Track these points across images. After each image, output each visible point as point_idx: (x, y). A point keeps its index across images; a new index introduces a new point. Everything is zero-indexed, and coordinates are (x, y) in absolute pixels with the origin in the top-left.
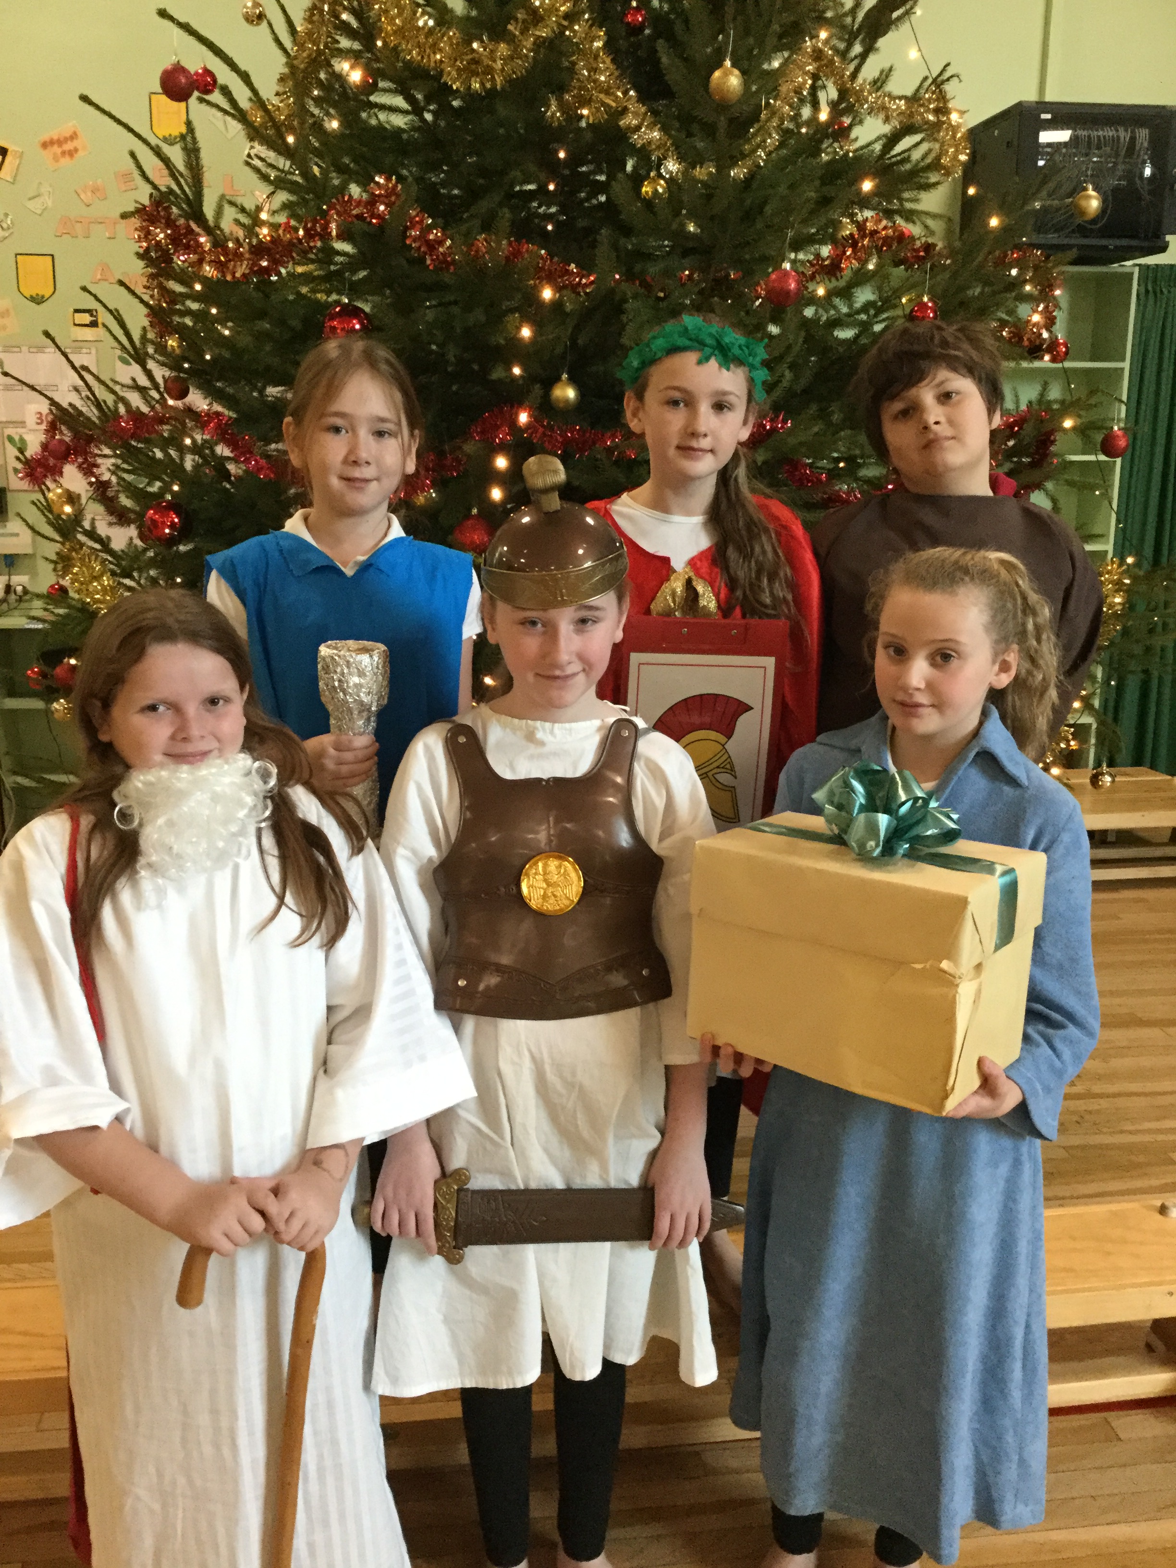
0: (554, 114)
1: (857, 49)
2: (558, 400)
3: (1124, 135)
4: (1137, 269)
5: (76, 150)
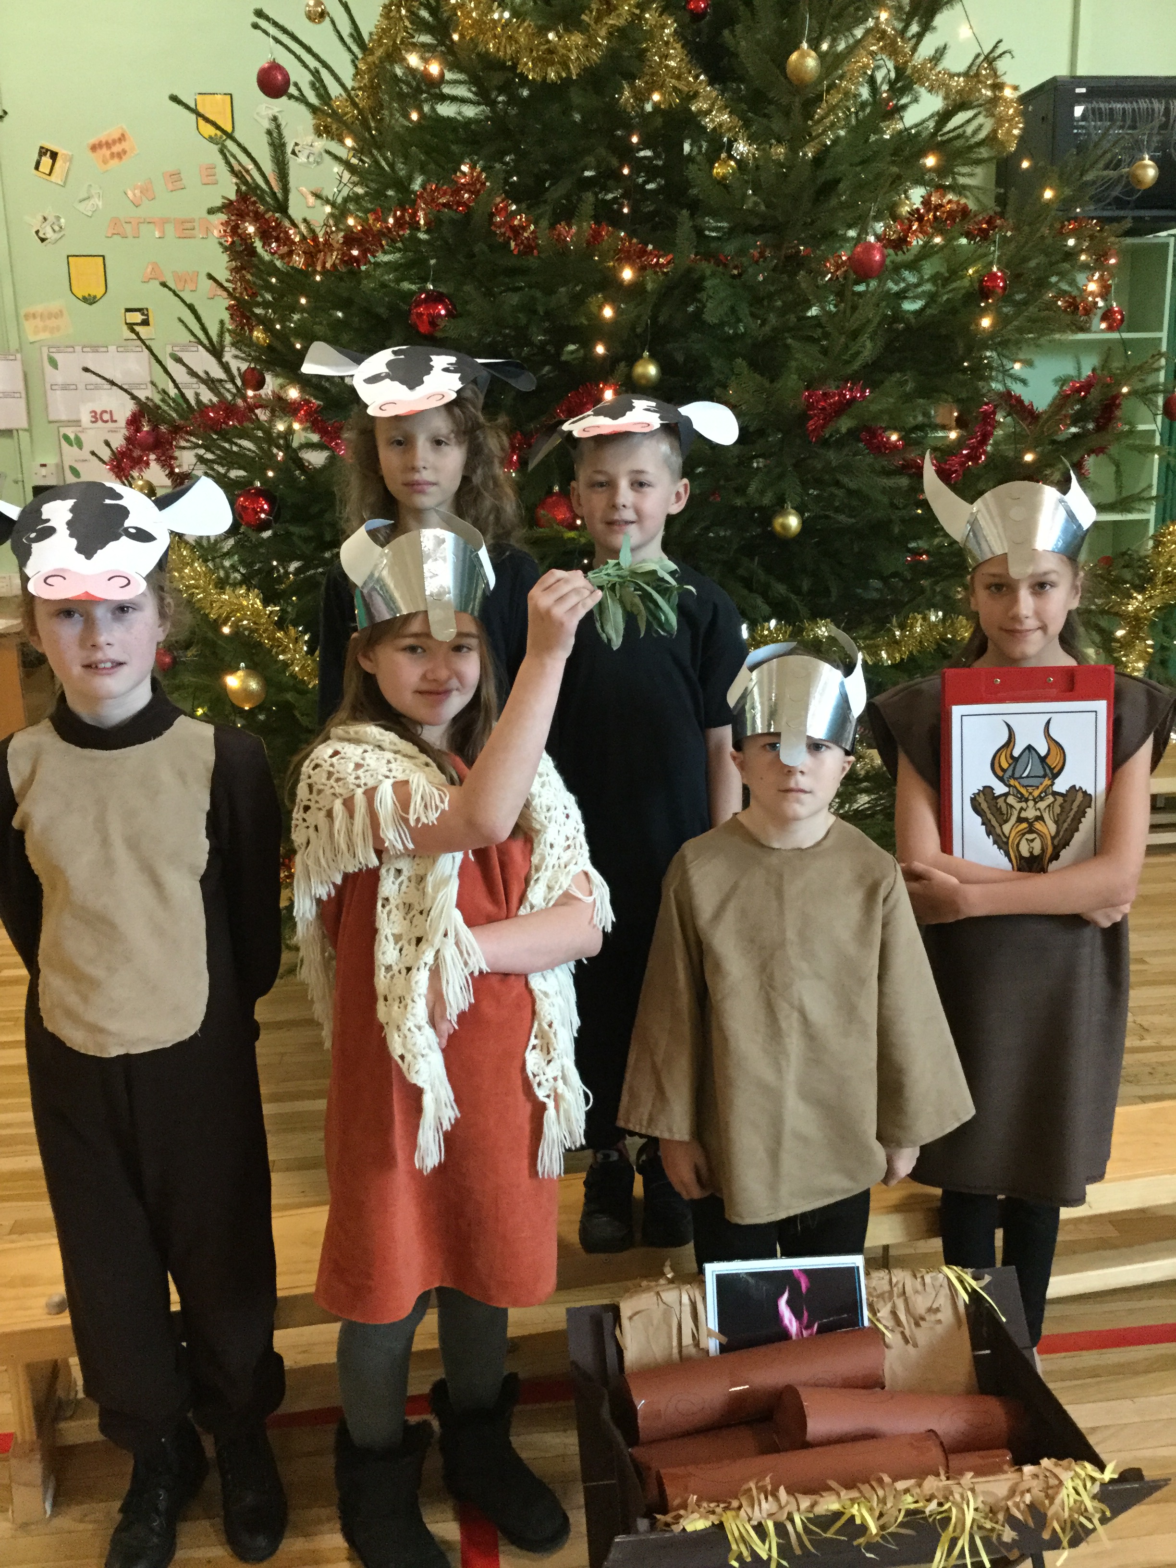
0: (627, 100)
1: (914, 28)
2: (640, 377)
3: (1158, 106)
4: (1172, 239)
5: (125, 152)
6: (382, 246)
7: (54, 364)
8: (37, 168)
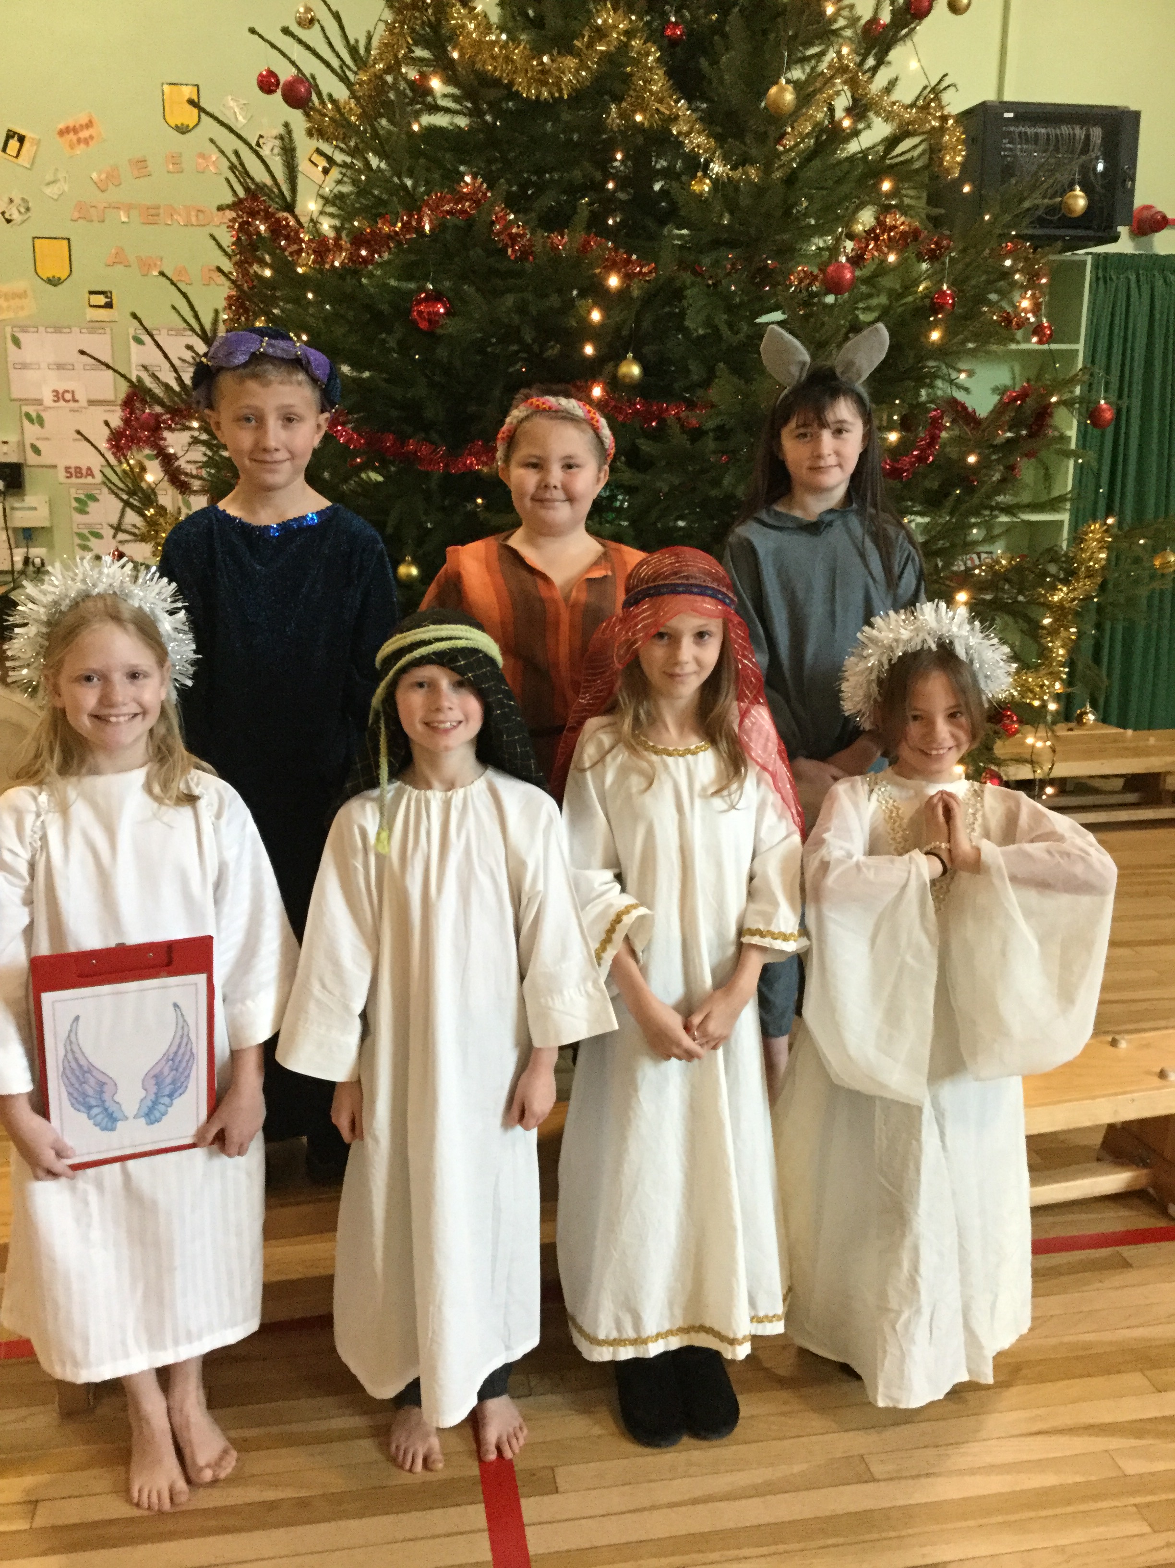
0: (614, 120)
1: (871, 62)
2: (625, 376)
3: (1079, 132)
4: (1089, 259)
5: (91, 137)
6: (390, 248)
7: (17, 342)
8: (4, 149)
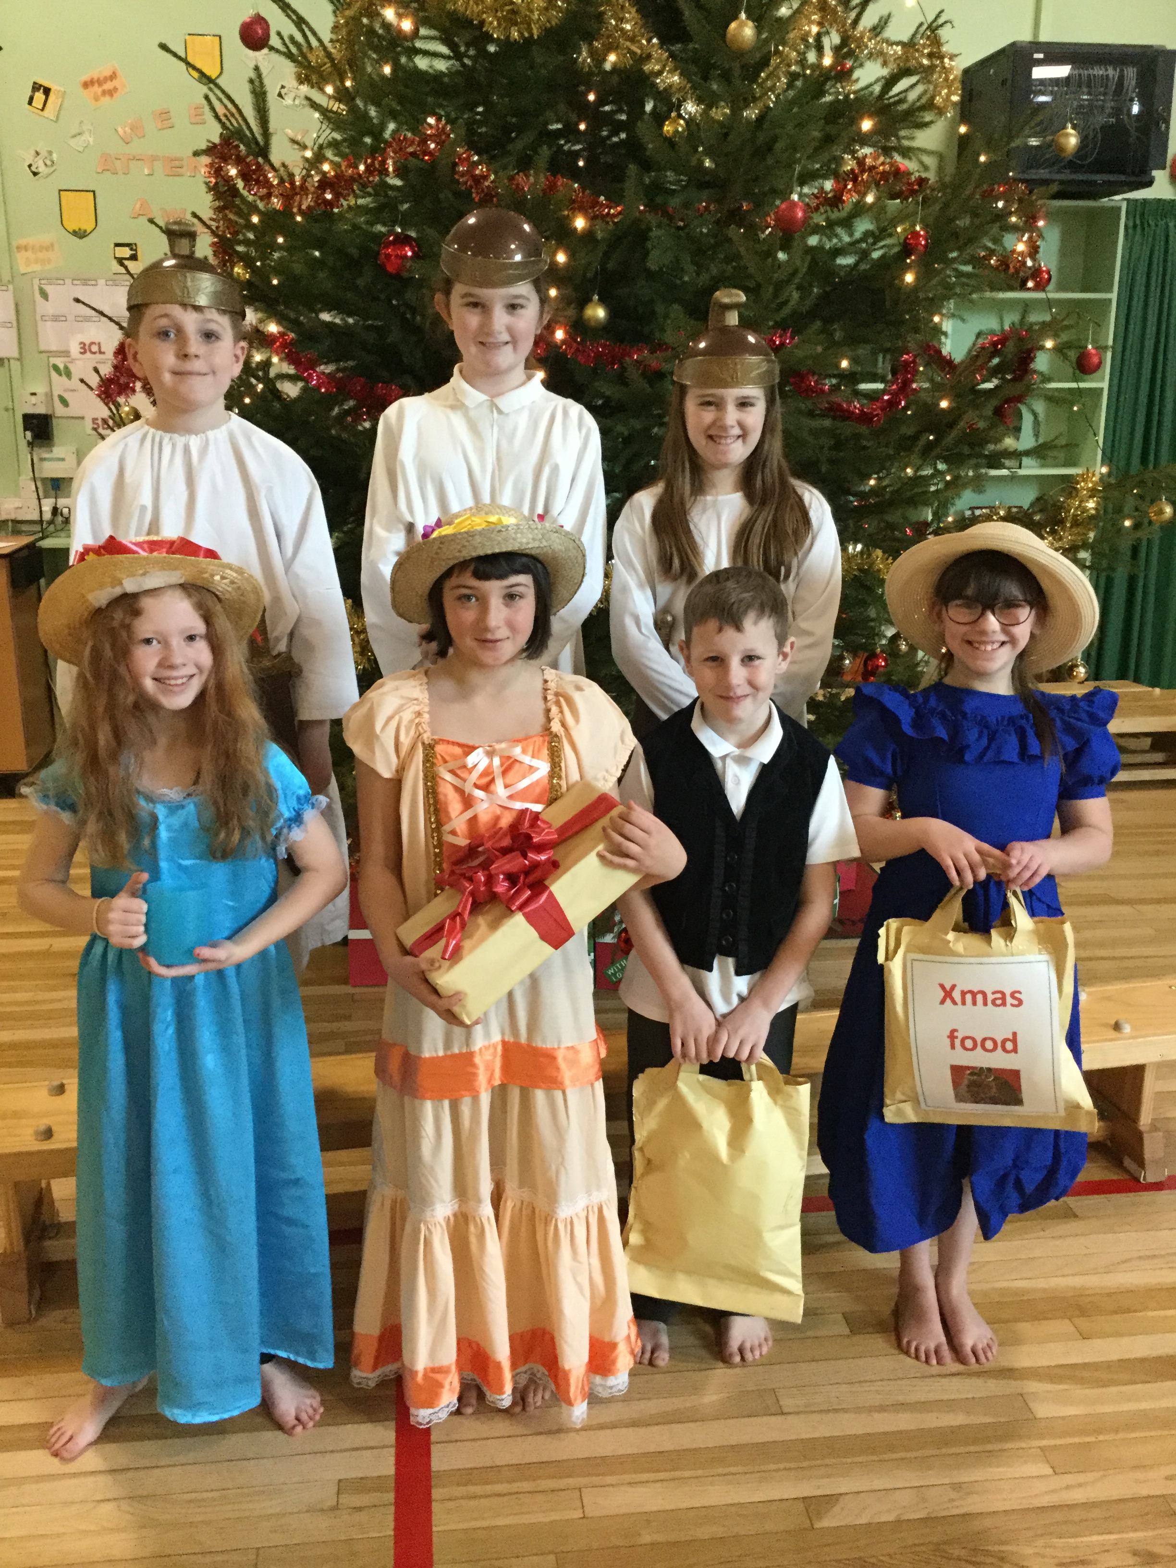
0: (585, 60)
2: (589, 320)
3: (1111, 72)
4: (1124, 204)
5: (115, 89)
6: (353, 191)
7: (44, 295)
8: (30, 102)
